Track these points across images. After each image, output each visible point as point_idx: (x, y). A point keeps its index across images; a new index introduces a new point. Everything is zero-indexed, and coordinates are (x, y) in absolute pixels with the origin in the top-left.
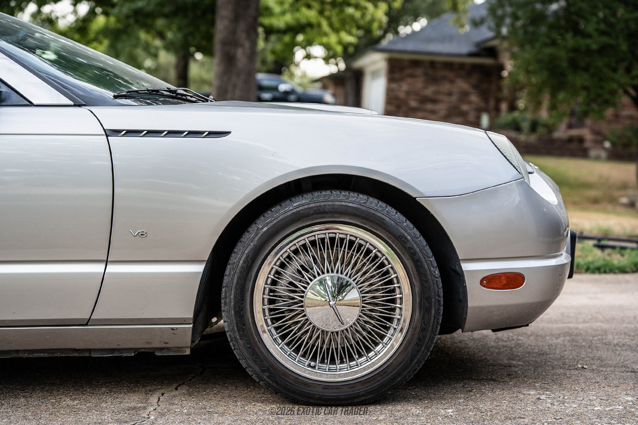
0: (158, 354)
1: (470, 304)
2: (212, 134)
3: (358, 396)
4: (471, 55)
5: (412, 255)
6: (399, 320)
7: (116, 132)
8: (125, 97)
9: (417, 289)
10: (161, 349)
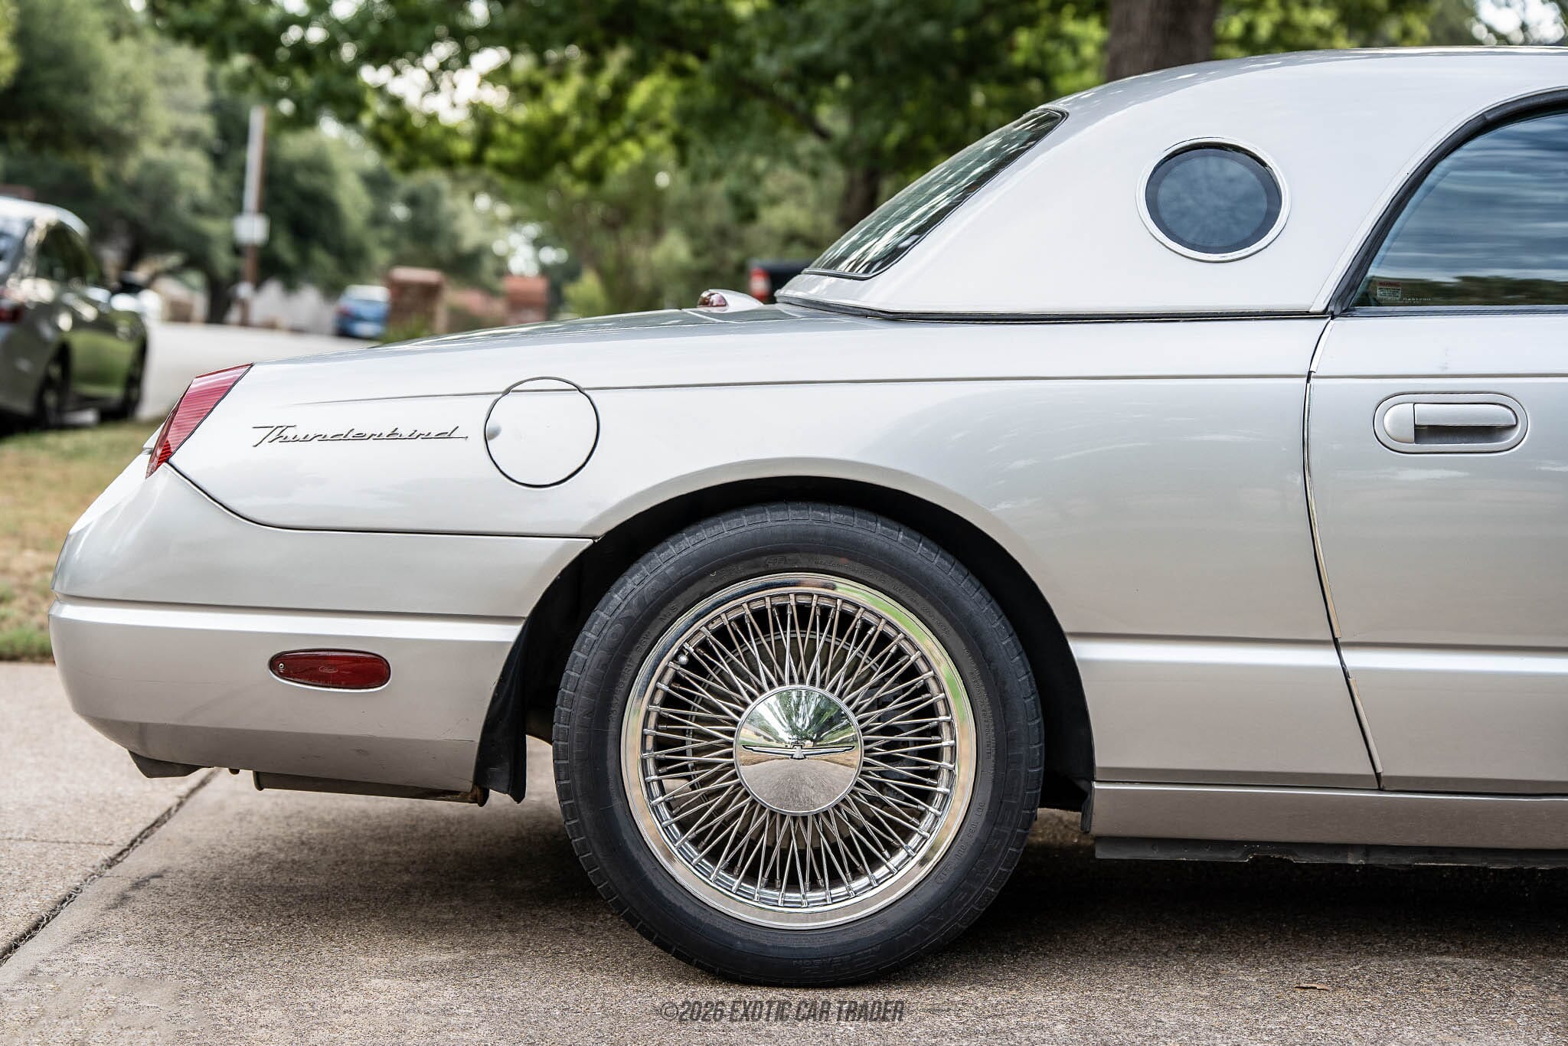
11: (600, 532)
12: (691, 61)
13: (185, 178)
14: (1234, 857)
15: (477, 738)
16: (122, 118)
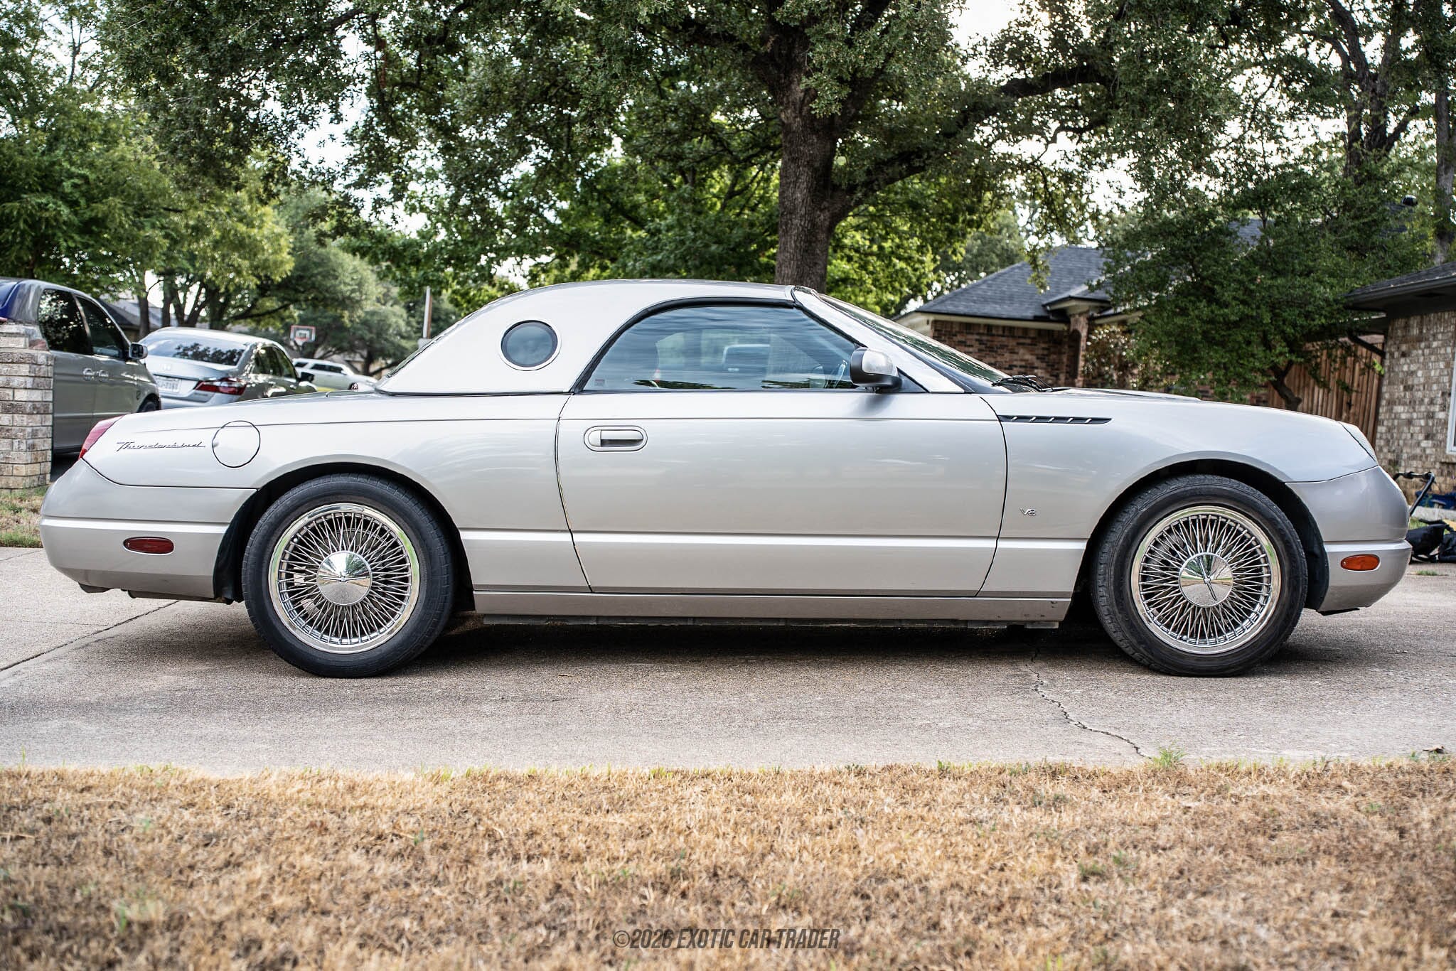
0: (1029, 627)
1: (1331, 584)
2: (1095, 420)
3: (1229, 668)
4: (1036, 319)
5: (1282, 536)
6: (1266, 598)
7: (1008, 418)
8: (999, 384)
9: (1286, 569)
10: (1032, 622)
11: (260, 486)
12: (608, 262)
13: (393, 320)
14: (542, 623)
15: (211, 574)
16: (353, 291)
